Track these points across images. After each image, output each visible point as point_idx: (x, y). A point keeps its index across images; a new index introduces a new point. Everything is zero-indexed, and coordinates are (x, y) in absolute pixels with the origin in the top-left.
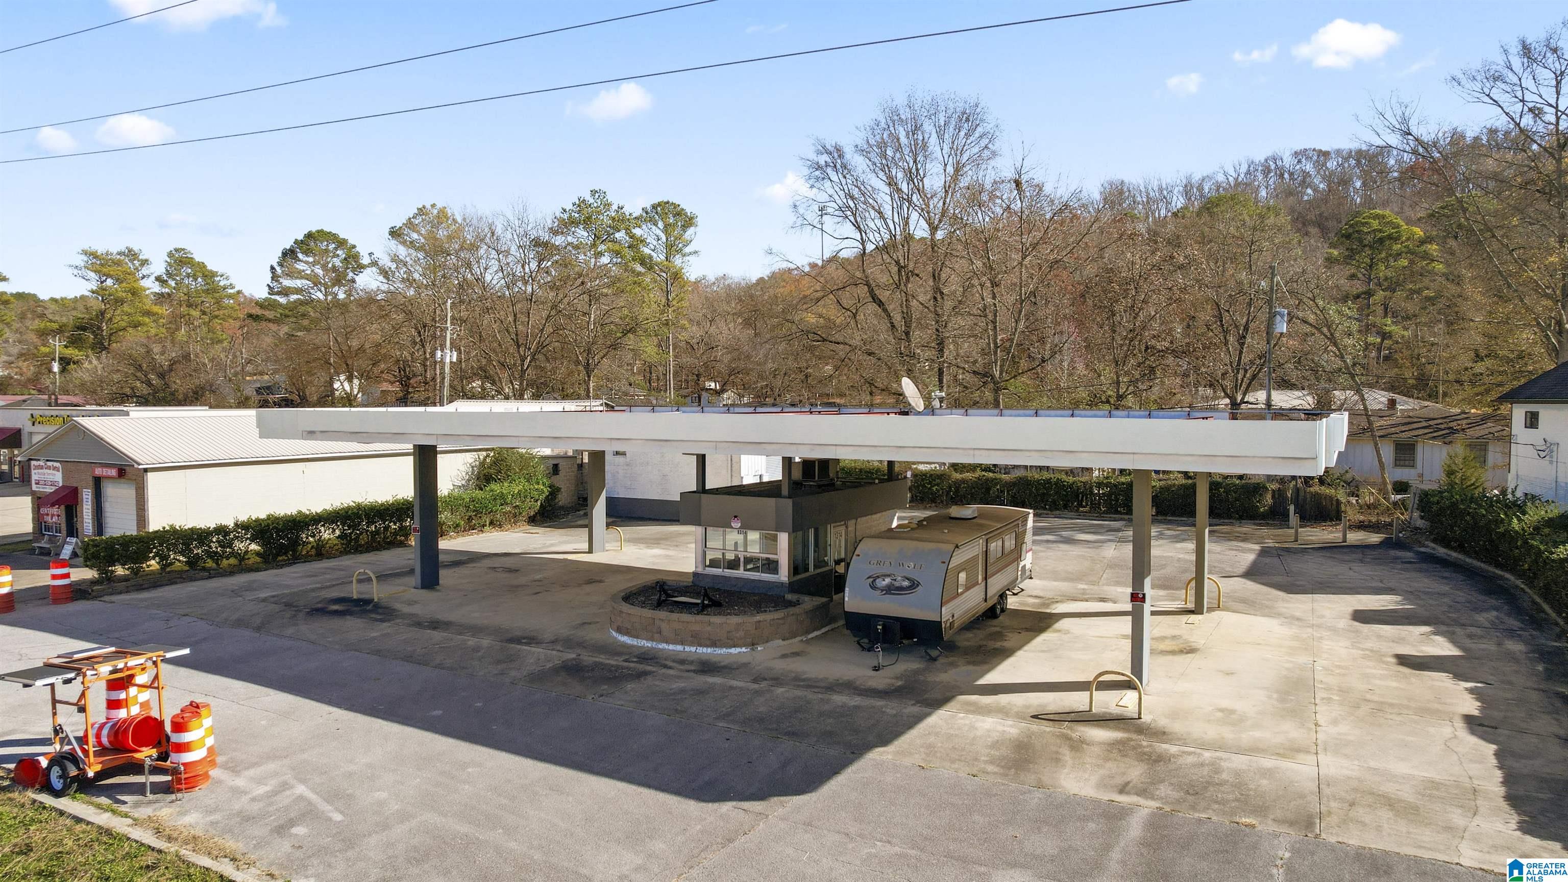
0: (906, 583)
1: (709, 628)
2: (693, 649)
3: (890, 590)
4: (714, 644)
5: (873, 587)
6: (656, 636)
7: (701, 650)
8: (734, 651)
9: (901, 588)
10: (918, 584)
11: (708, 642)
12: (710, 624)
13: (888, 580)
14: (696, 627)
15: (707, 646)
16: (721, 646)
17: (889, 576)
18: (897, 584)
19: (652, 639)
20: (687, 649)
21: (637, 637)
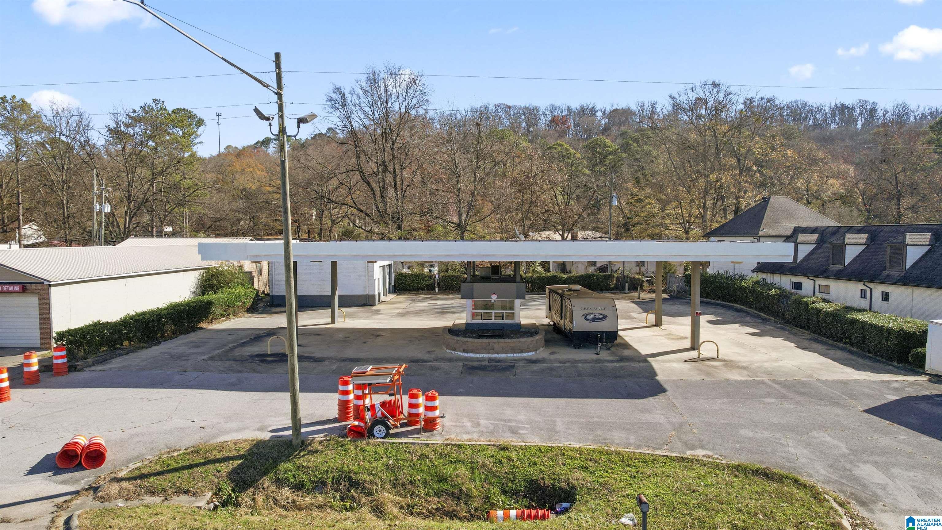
0: (601, 316)
1: (519, 344)
2: (512, 355)
3: (594, 320)
4: (522, 352)
5: (586, 319)
6: (491, 351)
7: (515, 355)
8: (530, 354)
9: (599, 319)
10: (606, 316)
11: (519, 351)
12: (520, 342)
13: (592, 316)
14: (512, 345)
15: (519, 353)
16: (525, 352)
17: (592, 314)
18: (597, 317)
19: (489, 353)
20: (509, 355)
21: (479, 353)
